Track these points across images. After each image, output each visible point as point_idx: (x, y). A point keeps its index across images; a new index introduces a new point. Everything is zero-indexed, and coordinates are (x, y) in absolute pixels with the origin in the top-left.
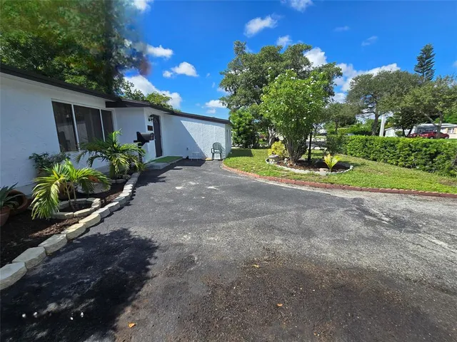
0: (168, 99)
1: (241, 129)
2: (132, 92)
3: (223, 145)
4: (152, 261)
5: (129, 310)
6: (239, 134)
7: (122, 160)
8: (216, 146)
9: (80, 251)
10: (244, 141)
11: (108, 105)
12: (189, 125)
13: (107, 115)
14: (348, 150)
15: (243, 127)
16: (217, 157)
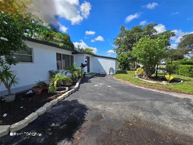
0: (92, 50)
1: (122, 62)
2: (80, 48)
3: (114, 69)
4: (86, 114)
5: (78, 132)
6: (121, 64)
7: (76, 74)
8: (111, 69)
9: (62, 106)
10: (123, 67)
11: (73, 53)
12: (101, 60)
13: (72, 57)
14: (179, 72)
15: (123, 61)
16: (111, 73)
